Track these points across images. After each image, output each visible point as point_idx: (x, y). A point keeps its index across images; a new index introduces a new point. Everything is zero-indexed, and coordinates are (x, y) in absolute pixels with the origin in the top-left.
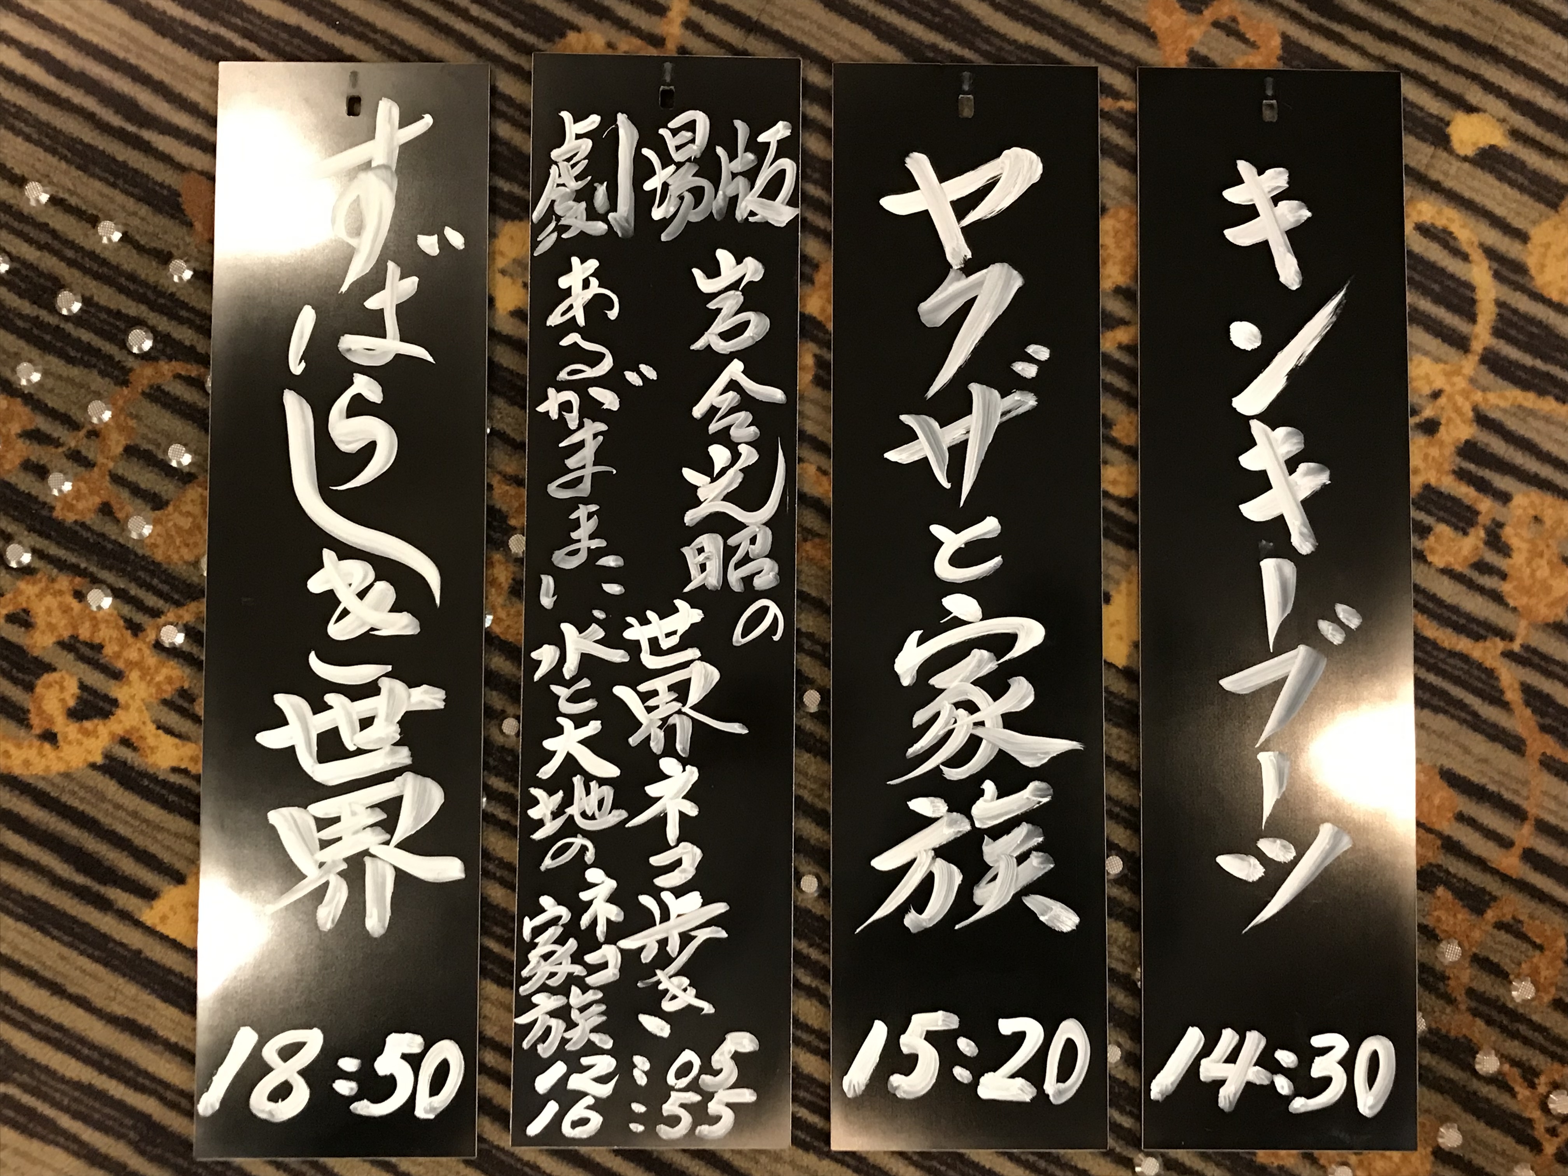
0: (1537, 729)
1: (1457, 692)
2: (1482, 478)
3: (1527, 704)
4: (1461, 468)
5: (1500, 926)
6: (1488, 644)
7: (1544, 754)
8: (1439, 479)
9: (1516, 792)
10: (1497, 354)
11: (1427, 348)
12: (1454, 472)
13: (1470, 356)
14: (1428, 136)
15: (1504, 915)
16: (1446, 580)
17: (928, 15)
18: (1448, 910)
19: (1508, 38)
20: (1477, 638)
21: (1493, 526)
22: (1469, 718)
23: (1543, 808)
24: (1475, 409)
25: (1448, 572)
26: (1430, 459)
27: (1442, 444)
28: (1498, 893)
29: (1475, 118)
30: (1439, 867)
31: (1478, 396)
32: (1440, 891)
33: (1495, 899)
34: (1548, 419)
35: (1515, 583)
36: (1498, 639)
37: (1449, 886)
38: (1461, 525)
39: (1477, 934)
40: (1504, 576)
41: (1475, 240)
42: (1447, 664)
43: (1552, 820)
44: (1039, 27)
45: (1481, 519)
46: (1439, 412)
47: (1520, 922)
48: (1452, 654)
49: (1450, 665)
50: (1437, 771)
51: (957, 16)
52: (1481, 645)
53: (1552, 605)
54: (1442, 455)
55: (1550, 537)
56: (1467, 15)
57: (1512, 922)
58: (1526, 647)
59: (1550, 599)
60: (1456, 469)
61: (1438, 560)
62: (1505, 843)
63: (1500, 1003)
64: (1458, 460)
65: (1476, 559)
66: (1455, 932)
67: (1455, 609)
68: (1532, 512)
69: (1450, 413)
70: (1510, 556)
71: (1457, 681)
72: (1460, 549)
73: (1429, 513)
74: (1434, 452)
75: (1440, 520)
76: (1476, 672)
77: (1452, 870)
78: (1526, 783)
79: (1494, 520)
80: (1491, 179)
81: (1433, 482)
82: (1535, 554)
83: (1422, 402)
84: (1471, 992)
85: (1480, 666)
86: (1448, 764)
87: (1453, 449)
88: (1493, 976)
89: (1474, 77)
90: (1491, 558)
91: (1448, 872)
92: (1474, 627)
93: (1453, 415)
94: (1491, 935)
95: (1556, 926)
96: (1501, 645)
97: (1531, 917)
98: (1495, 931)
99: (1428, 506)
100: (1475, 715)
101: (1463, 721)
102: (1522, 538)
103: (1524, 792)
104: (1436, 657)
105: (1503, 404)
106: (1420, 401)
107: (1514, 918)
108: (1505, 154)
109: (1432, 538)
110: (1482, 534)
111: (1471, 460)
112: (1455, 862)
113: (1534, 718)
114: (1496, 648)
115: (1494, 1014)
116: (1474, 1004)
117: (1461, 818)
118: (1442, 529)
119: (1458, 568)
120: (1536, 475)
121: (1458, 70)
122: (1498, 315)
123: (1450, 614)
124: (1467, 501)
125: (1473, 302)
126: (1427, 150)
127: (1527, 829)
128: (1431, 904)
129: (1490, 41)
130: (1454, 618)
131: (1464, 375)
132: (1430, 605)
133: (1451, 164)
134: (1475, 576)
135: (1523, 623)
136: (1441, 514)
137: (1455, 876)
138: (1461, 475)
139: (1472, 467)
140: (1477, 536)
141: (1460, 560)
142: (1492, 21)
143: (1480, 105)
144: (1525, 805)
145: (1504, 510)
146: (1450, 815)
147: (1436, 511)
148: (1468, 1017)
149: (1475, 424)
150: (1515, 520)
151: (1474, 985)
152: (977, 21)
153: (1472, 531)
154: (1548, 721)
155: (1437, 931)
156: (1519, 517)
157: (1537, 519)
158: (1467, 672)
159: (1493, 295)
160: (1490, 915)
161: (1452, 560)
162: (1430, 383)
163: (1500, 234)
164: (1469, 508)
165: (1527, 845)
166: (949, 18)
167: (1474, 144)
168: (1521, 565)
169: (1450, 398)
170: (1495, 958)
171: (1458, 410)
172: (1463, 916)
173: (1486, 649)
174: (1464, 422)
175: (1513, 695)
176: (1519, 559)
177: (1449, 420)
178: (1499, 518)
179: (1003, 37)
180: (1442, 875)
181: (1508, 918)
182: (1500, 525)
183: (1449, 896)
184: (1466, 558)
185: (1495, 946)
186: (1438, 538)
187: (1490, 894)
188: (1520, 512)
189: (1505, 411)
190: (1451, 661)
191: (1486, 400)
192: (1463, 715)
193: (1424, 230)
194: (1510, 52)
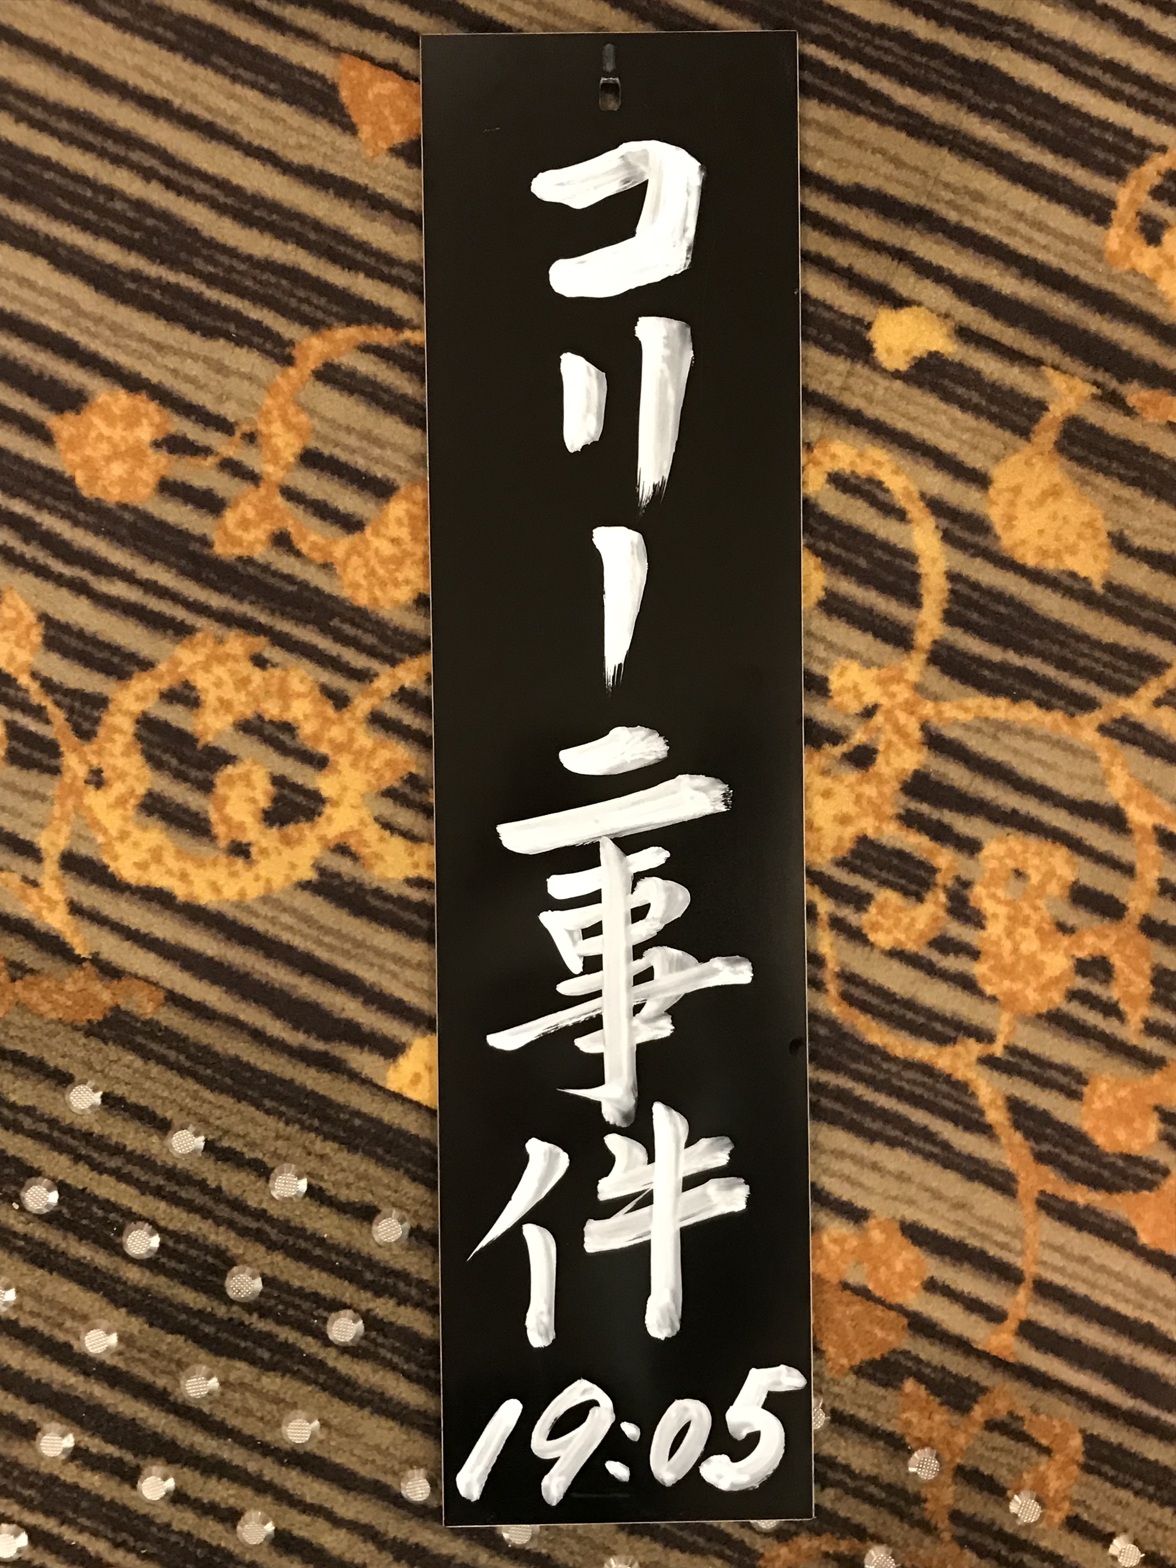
0: (1031, 1158)
1: (919, 1117)
2: (939, 823)
3: (1017, 1125)
4: (908, 811)
5: (992, 1426)
6: (959, 1048)
7: (1042, 1192)
8: (878, 829)
9: (1003, 1246)
10: (951, 648)
11: (854, 648)
12: (899, 817)
13: (913, 654)
14: (841, 346)
15: (997, 1411)
16: (895, 965)
17: (122, 230)
18: (921, 1410)
19: (948, 195)
20: (942, 1040)
21: (957, 887)
22: (936, 1150)
23: (1044, 1263)
24: (924, 727)
25: (897, 954)
26: (864, 802)
27: (880, 780)
28: (984, 1383)
29: (905, 315)
30: (906, 1353)
31: (928, 709)
32: (909, 1385)
33: (984, 1390)
34: (1028, 733)
35: (992, 962)
36: (971, 1042)
37: (920, 1378)
38: (914, 887)
39: (961, 1440)
40: (975, 954)
41: (914, 489)
42: (901, 1079)
43: (1059, 1280)
44: (282, 234)
45: (939, 878)
46: (874, 736)
47: (1021, 1419)
48: (909, 1065)
49: (908, 1081)
50: (897, 1226)
51: (164, 227)
52: (949, 1049)
53: (1043, 989)
54: (881, 794)
55: (1039, 896)
56: (888, 168)
57: (1008, 1420)
58: (1011, 1049)
59: (1043, 980)
60: (902, 811)
61: (882, 939)
62: (994, 1316)
63: (996, 1528)
64: (903, 800)
65: (936, 934)
66: (931, 1439)
67: (910, 1004)
68: (1011, 864)
69: (889, 734)
70: (983, 927)
71: (916, 1101)
72: (913, 919)
73: (867, 875)
74: (870, 791)
75: (884, 883)
76: (945, 1088)
77: (923, 1356)
78: (1018, 1233)
79: (958, 879)
80: (932, 401)
81: (871, 833)
82: (1016, 920)
83: (851, 723)
84: (956, 1516)
85: (948, 1079)
86: (911, 1214)
87: (897, 786)
88: (985, 1493)
89: (901, 256)
90: (957, 930)
91: (917, 1360)
92: (938, 1026)
93: (895, 738)
94: (981, 1439)
95: (1067, 1420)
96: (974, 1049)
97: (1035, 1410)
98: (986, 1434)
99: (865, 866)
100: (946, 1146)
101: (928, 1156)
102: (999, 901)
103: (1017, 1245)
104: (888, 1071)
105: (962, 716)
106: (848, 722)
107: (1011, 1414)
108: (951, 364)
109: (873, 910)
110: (943, 898)
111: (923, 799)
112: (928, 1347)
113: (1027, 1144)
114: (968, 1052)
115: (989, 1542)
116: (961, 1531)
117: (932, 1286)
118: (887, 896)
119: (911, 947)
120: (1015, 812)
121: (878, 247)
122: (952, 592)
123: (902, 1011)
124: (918, 855)
125: (916, 578)
126: (841, 365)
127: (1023, 1294)
128: (897, 1404)
129: (923, 201)
130: (910, 1015)
131: (907, 681)
132: (875, 1001)
133: (875, 384)
134: (935, 956)
135: (1006, 1017)
136: (884, 875)
137: (928, 1364)
138: (909, 820)
139: (925, 808)
140: (936, 903)
141: (913, 937)
142: (924, 173)
143: (914, 297)
144: (1019, 1262)
145: (971, 863)
146: (916, 1284)
147: (876, 872)
148: (954, 1548)
149: (925, 749)
150: (987, 875)
151: (961, 1506)
152: (194, 232)
153: (929, 896)
154: (1046, 1147)
155: (908, 1440)
156: (993, 871)
157: (1019, 874)
158: (931, 1089)
159: (942, 565)
160: (978, 1412)
161: (902, 937)
162: (858, 696)
163: (949, 478)
164: (921, 864)
165: (1023, 1316)
166: (153, 232)
167: (907, 352)
168: (999, 937)
169: (889, 715)
170: (986, 1470)
171: (899, 730)
172: (941, 1416)
173: (957, 1055)
174: (911, 747)
175: (996, 1116)
176: (995, 929)
177: (889, 744)
178: (965, 876)
179: (232, 252)
180: (910, 1364)
181: (1002, 1415)
182: (967, 885)
183: (922, 1391)
184: (921, 935)
185: (987, 1454)
186: (881, 909)
187: (977, 1384)
188: (993, 864)
189: (966, 727)
190: (909, 1074)
191: (939, 713)
192: (929, 1147)
193: (838, 481)
194: (953, 216)
